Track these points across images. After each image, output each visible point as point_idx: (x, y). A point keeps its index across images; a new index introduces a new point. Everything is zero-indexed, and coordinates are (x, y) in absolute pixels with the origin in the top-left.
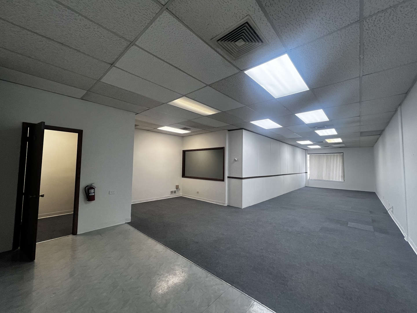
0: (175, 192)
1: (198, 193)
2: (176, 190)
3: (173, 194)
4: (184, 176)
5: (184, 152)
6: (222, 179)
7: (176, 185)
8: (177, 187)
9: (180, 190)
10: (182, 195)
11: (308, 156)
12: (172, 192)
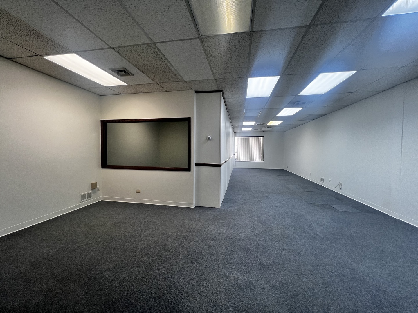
0: (89, 195)
1: (138, 192)
2: (90, 191)
3: (87, 199)
4: (105, 165)
5: (104, 124)
6: (187, 167)
7: (92, 184)
8: (94, 186)
9: (99, 191)
10: (104, 198)
11: (236, 138)
12: (83, 197)
